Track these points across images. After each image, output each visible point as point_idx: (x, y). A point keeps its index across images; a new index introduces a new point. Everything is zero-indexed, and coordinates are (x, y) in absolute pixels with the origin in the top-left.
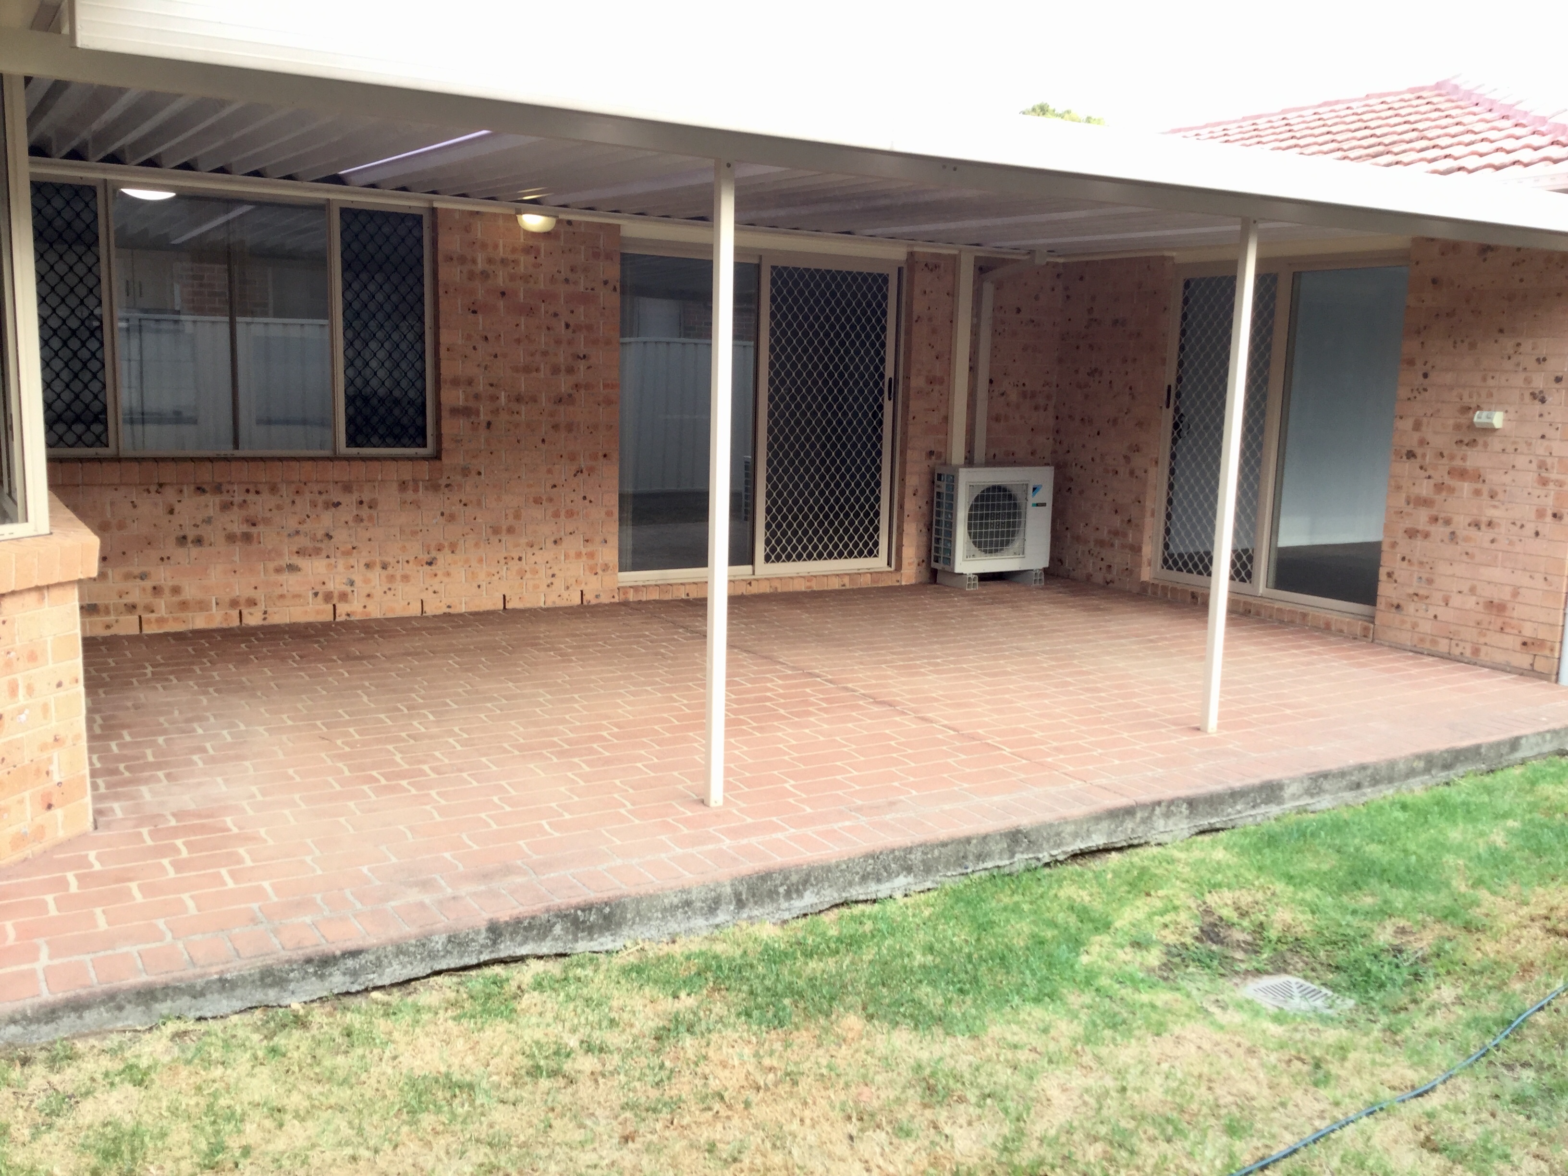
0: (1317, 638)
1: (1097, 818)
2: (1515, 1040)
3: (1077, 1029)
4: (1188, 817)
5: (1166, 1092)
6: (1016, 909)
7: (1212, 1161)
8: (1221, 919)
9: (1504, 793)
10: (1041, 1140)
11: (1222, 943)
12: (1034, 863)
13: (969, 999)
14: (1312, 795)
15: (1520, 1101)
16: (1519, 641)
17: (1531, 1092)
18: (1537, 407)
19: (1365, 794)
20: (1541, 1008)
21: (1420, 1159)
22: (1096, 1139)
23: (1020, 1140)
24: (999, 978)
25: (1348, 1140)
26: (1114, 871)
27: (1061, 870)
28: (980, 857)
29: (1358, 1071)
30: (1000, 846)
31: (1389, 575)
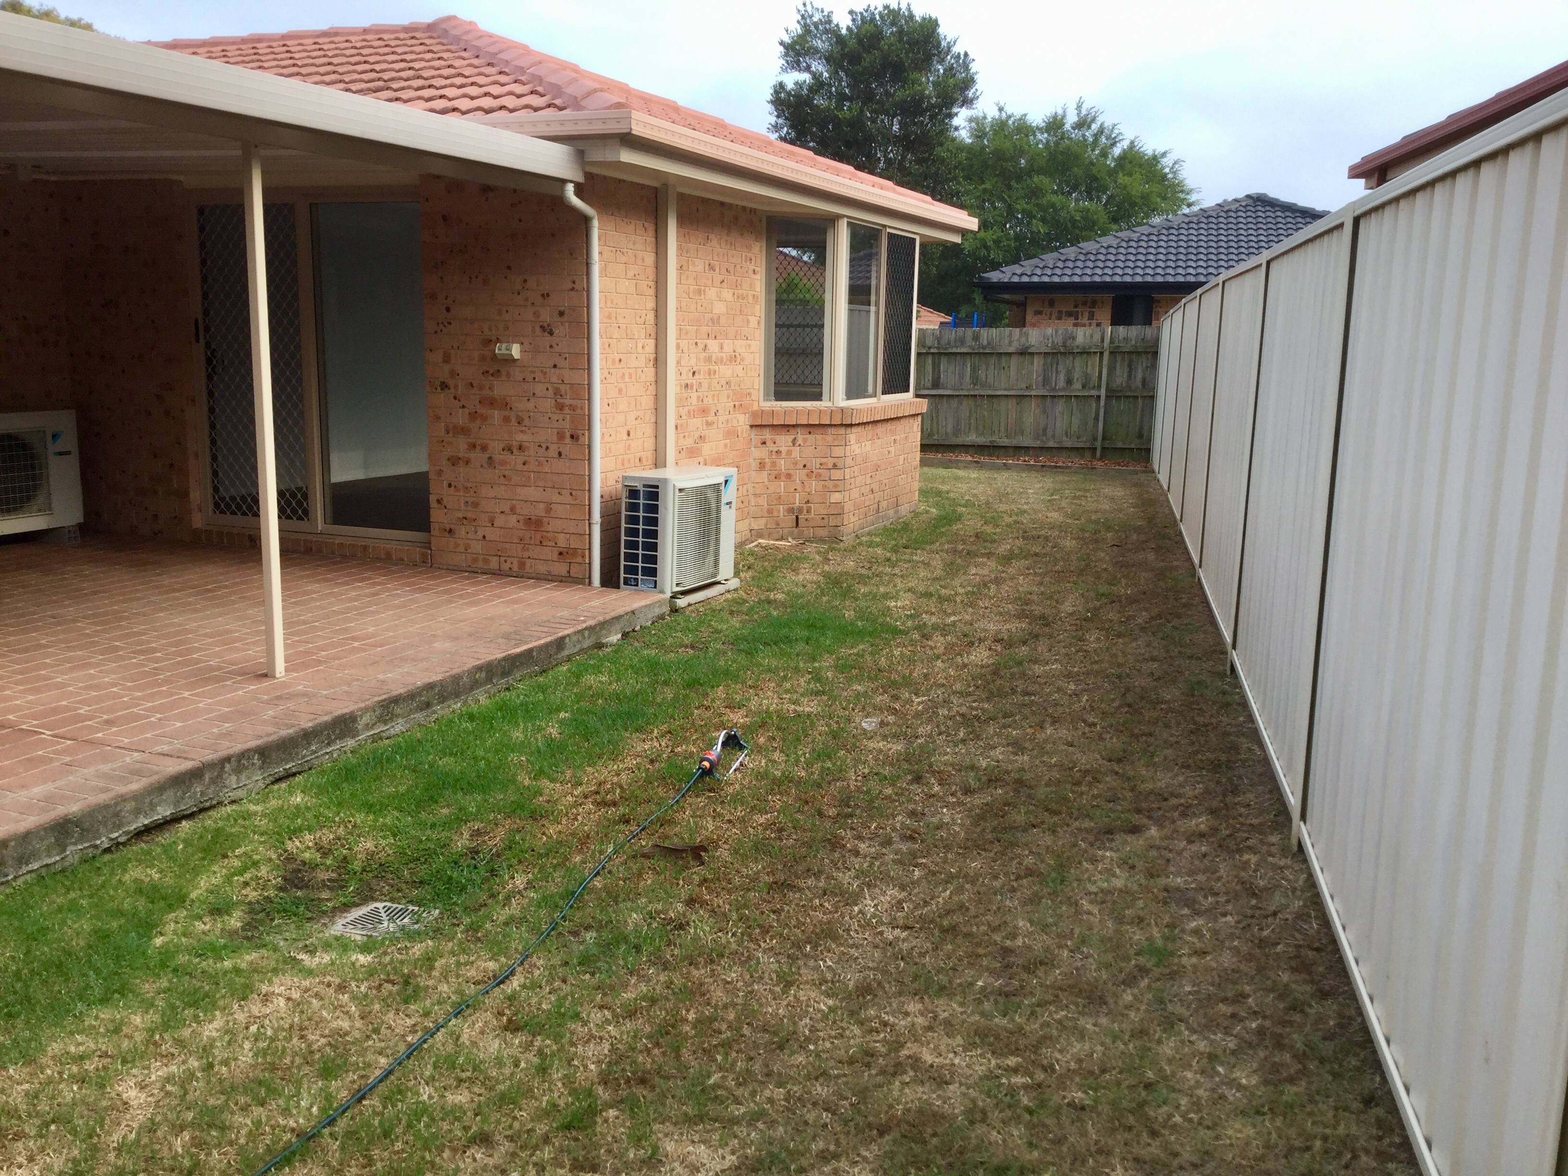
0: (378, 568)
1: (160, 788)
2: (578, 908)
3: (153, 1017)
4: (261, 768)
5: (256, 1055)
6: (73, 908)
7: (309, 1109)
8: (304, 863)
9: (555, 689)
10: (119, 1150)
11: (307, 887)
12: (90, 852)
13: (19, 1023)
14: (385, 722)
15: (586, 961)
16: (556, 551)
17: (594, 951)
18: (547, 338)
19: (435, 712)
20: (598, 873)
21: (505, 1041)
22: (182, 1128)
23: (93, 1157)
24: (57, 988)
25: (439, 1045)
26: (185, 841)
27: (126, 852)
28: (22, 860)
29: (445, 976)
30: (46, 842)
31: (439, 501)
